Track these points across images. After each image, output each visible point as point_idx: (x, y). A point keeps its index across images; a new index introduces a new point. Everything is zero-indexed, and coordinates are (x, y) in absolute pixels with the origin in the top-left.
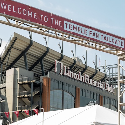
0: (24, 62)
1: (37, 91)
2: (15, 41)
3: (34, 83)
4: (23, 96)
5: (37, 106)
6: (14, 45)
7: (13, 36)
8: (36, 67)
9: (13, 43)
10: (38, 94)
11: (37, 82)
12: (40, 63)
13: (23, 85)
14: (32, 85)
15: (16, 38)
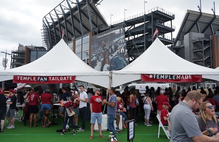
0: (197, 28)
1: (207, 46)
2: (188, 15)
3: (204, 41)
4: (196, 51)
5: (208, 57)
6: (188, 18)
7: (187, 13)
8: (207, 31)
9: (187, 17)
10: (209, 48)
11: (207, 40)
12: (209, 27)
13: (197, 43)
14: (203, 42)
15: (189, 13)
